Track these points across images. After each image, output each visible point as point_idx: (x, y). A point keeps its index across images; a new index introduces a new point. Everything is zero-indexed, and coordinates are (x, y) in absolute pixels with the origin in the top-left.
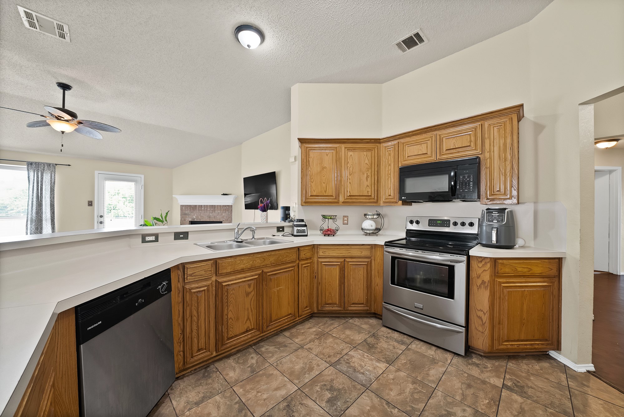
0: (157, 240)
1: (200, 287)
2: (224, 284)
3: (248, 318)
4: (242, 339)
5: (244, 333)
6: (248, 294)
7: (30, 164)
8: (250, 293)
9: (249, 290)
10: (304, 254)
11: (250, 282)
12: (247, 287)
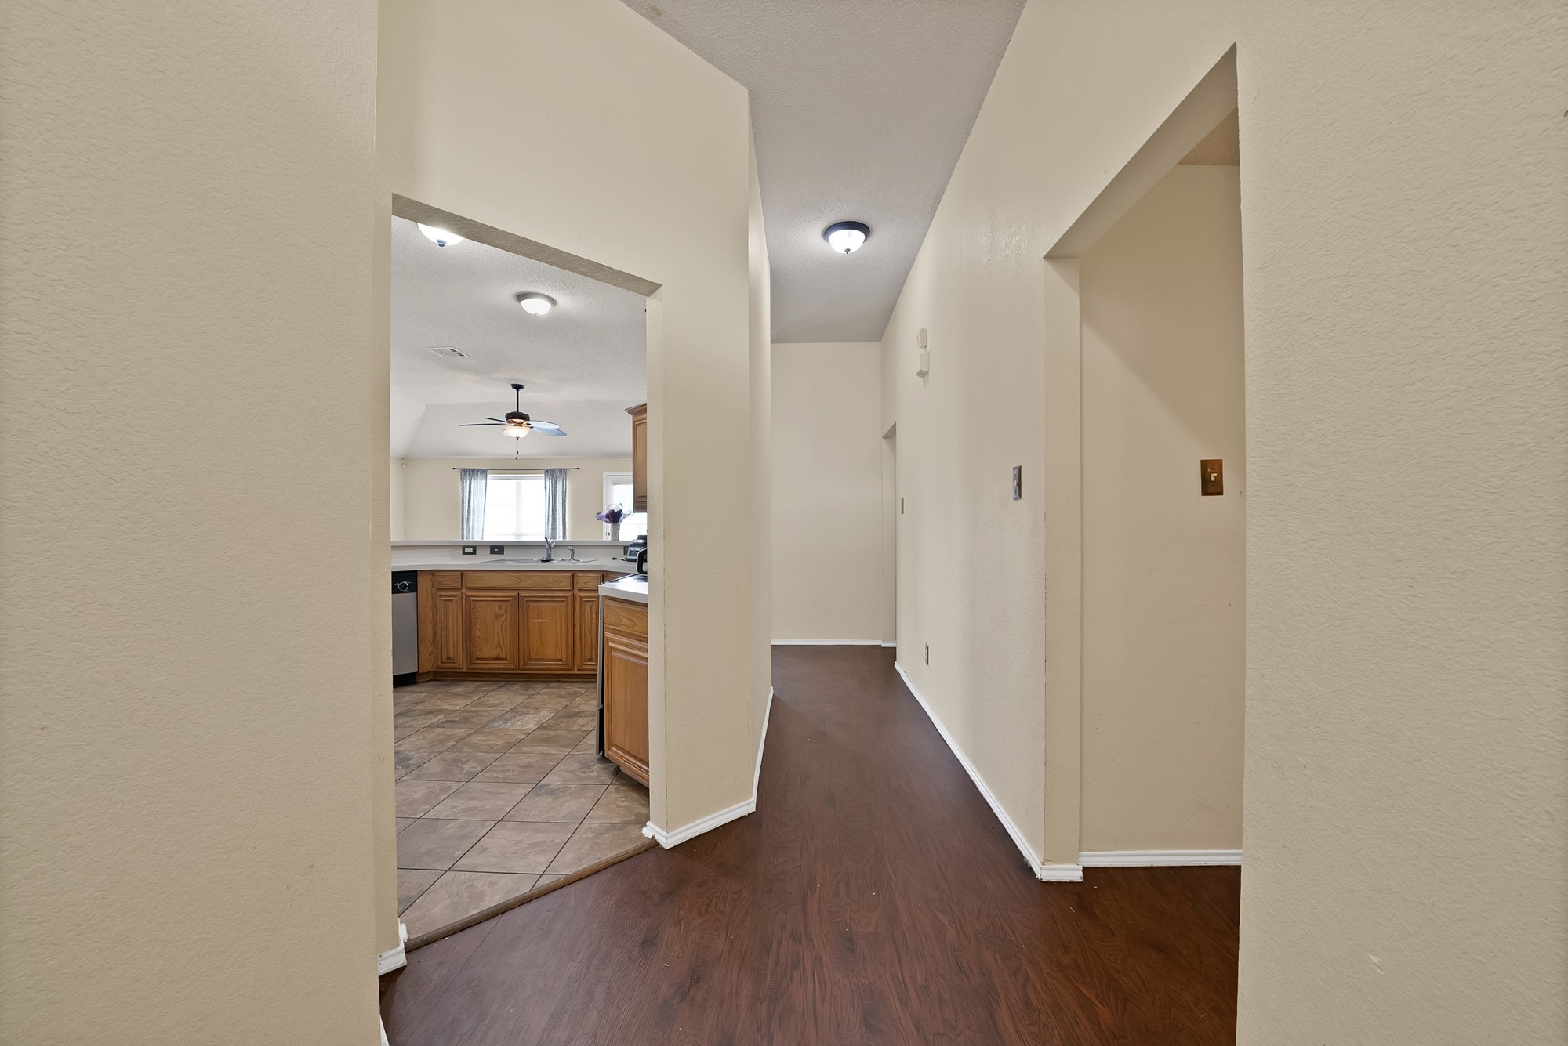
0: (474, 553)
1: (449, 596)
2: (472, 599)
3: (499, 644)
4: (492, 666)
5: (494, 659)
6: (498, 617)
7: (547, 471)
8: (501, 615)
9: (500, 612)
10: (585, 583)
11: (501, 603)
12: (497, 608)
